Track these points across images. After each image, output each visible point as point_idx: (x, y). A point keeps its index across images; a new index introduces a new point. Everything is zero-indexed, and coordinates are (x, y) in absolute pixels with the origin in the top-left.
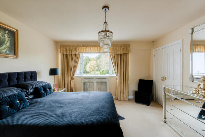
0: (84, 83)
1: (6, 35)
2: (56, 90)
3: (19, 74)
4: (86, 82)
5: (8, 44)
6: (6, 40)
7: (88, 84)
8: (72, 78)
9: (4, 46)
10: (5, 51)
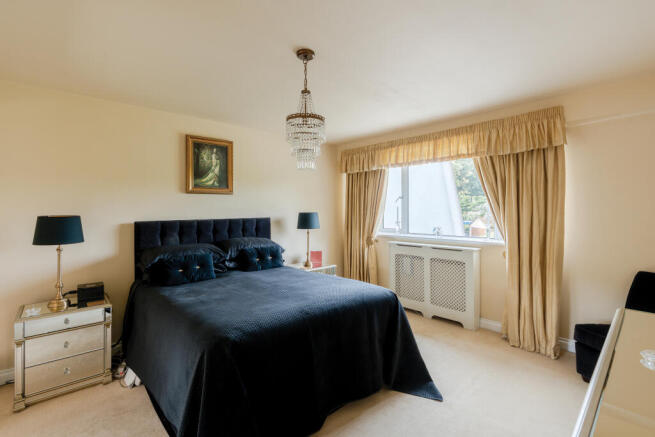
0: (398, 257)
1: (214, 156)
2: (311, 264)
3: (231, 222)
4: (403, 256)
5: (217, 170)
6: (214, 164)
7: (407, 262)
8: (369, 242)
9: (211, 175)
10: (211, 183)
